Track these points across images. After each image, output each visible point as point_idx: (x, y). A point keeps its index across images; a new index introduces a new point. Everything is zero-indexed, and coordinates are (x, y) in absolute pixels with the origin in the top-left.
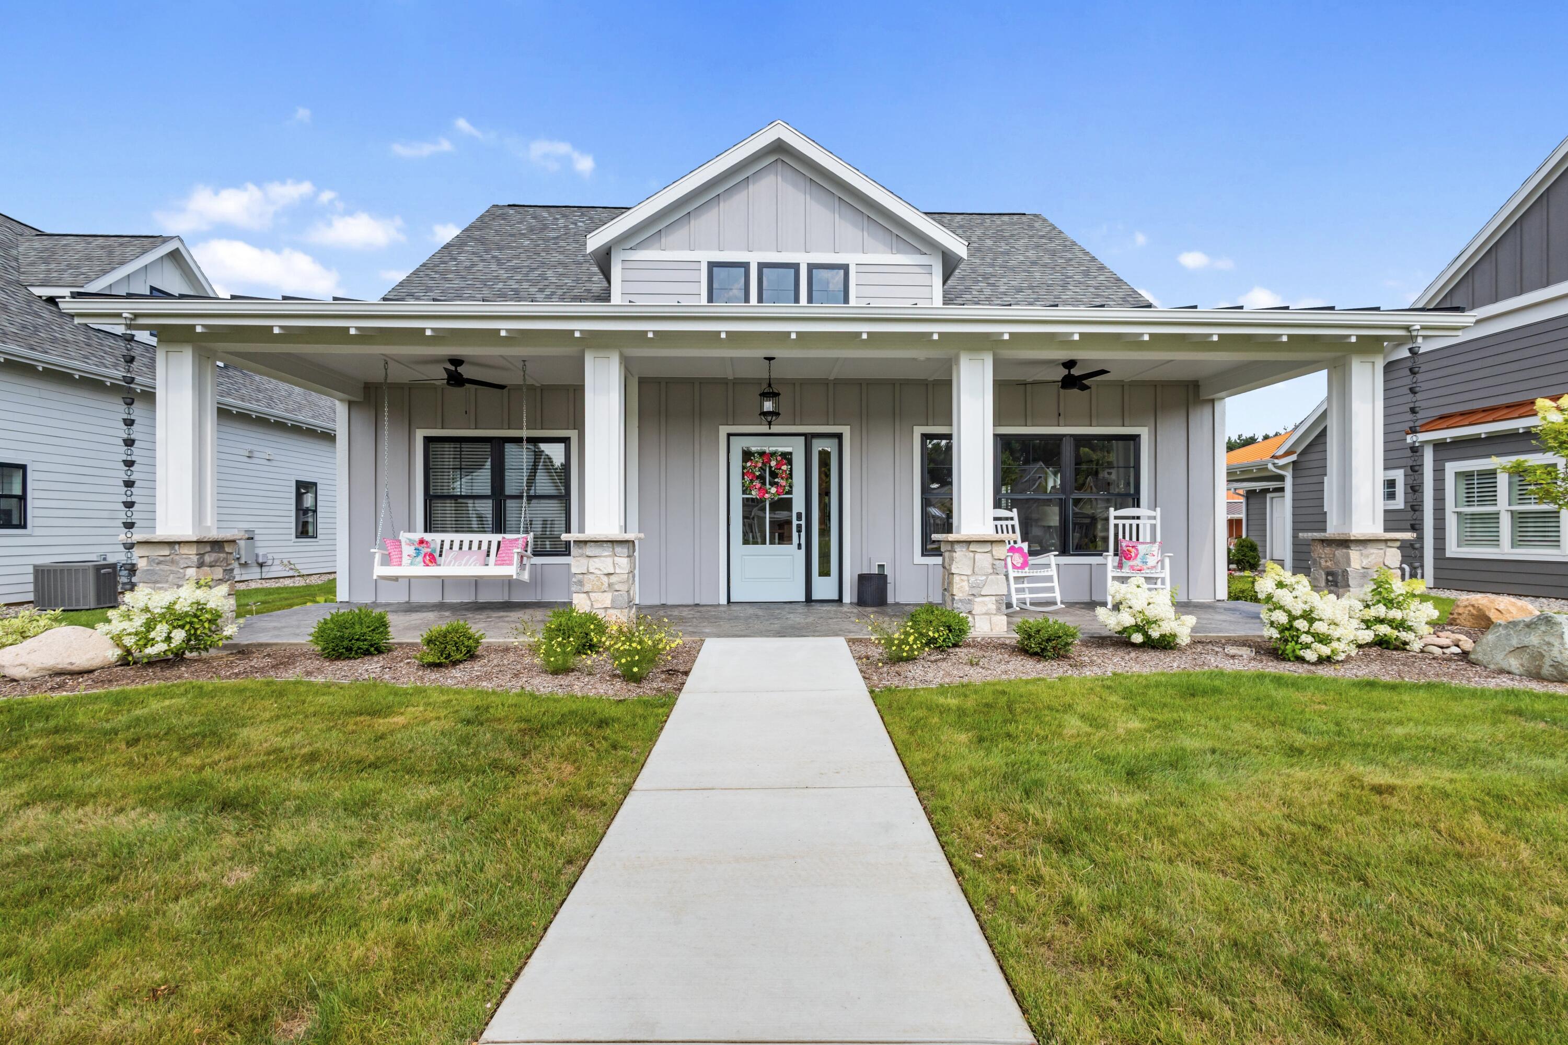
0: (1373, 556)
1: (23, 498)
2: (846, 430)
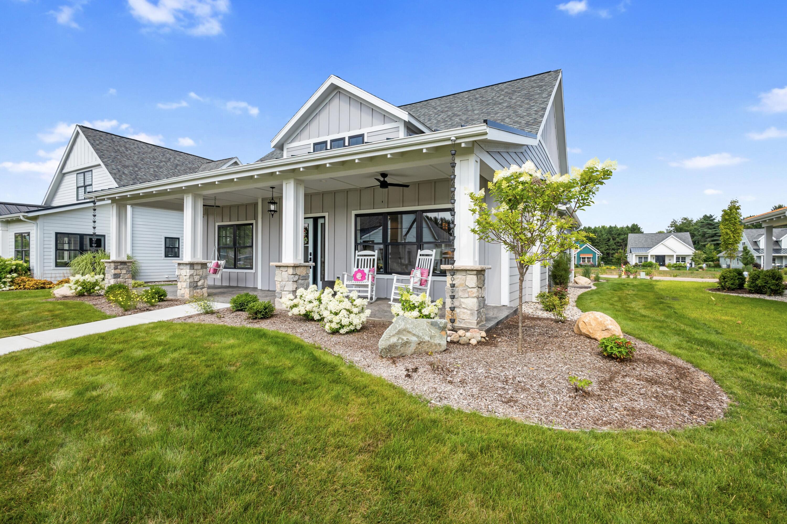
0: (458, 280)
1: (178, 248)
2: (326, 215)
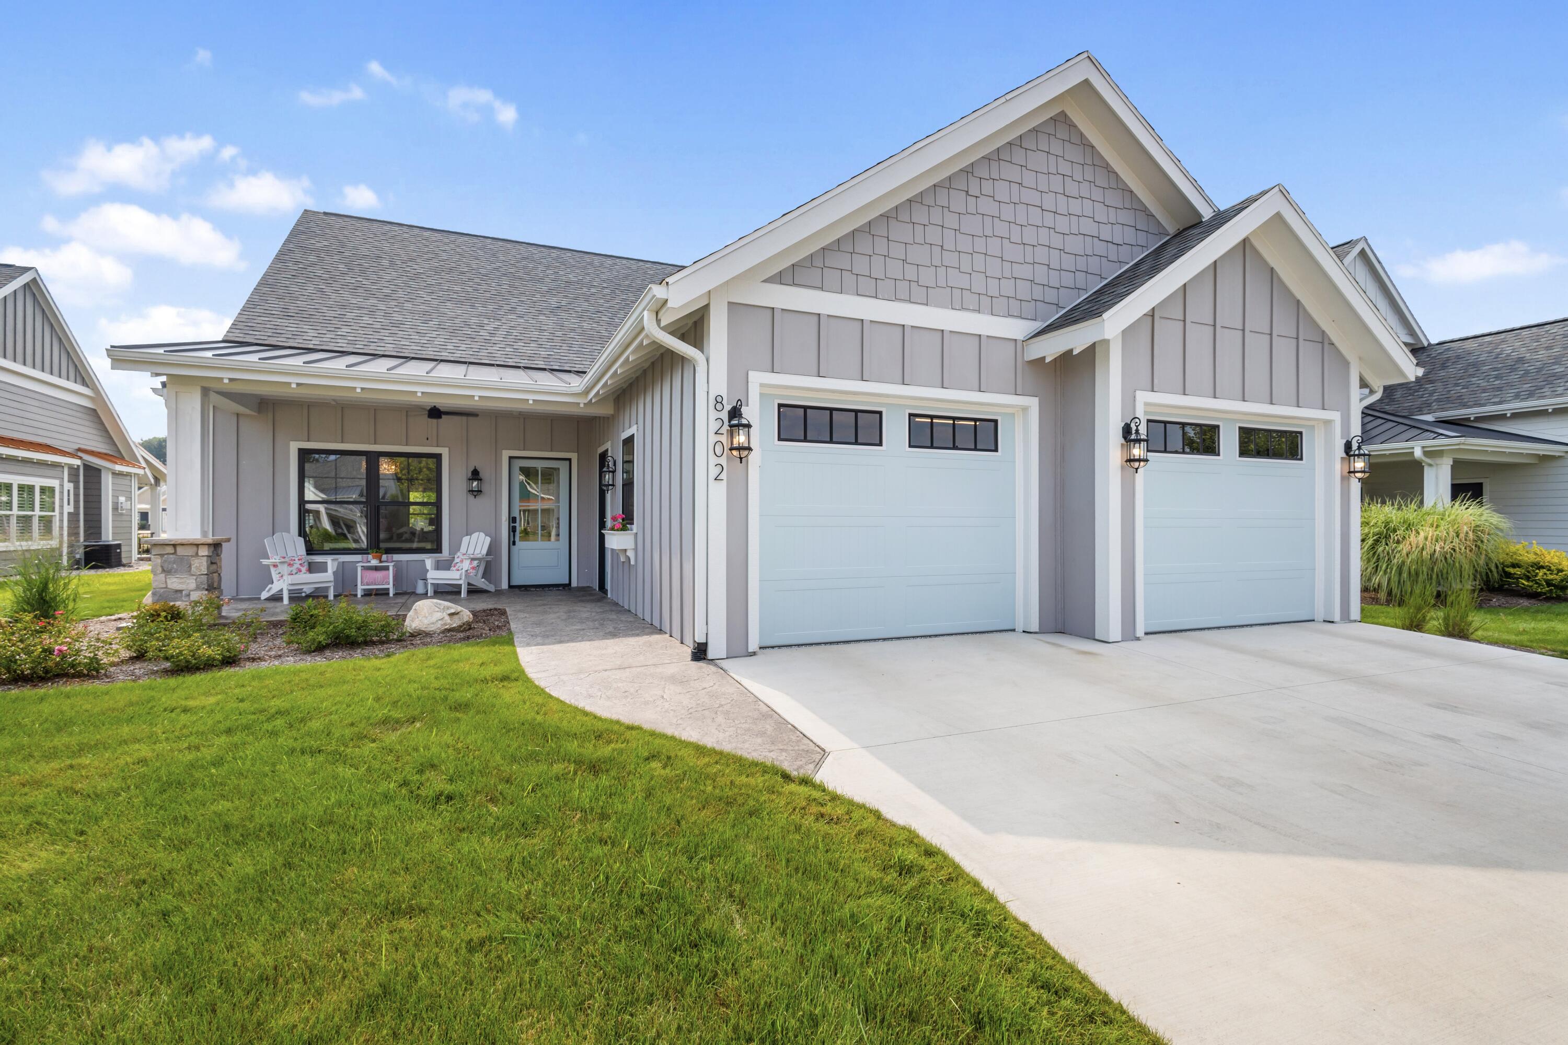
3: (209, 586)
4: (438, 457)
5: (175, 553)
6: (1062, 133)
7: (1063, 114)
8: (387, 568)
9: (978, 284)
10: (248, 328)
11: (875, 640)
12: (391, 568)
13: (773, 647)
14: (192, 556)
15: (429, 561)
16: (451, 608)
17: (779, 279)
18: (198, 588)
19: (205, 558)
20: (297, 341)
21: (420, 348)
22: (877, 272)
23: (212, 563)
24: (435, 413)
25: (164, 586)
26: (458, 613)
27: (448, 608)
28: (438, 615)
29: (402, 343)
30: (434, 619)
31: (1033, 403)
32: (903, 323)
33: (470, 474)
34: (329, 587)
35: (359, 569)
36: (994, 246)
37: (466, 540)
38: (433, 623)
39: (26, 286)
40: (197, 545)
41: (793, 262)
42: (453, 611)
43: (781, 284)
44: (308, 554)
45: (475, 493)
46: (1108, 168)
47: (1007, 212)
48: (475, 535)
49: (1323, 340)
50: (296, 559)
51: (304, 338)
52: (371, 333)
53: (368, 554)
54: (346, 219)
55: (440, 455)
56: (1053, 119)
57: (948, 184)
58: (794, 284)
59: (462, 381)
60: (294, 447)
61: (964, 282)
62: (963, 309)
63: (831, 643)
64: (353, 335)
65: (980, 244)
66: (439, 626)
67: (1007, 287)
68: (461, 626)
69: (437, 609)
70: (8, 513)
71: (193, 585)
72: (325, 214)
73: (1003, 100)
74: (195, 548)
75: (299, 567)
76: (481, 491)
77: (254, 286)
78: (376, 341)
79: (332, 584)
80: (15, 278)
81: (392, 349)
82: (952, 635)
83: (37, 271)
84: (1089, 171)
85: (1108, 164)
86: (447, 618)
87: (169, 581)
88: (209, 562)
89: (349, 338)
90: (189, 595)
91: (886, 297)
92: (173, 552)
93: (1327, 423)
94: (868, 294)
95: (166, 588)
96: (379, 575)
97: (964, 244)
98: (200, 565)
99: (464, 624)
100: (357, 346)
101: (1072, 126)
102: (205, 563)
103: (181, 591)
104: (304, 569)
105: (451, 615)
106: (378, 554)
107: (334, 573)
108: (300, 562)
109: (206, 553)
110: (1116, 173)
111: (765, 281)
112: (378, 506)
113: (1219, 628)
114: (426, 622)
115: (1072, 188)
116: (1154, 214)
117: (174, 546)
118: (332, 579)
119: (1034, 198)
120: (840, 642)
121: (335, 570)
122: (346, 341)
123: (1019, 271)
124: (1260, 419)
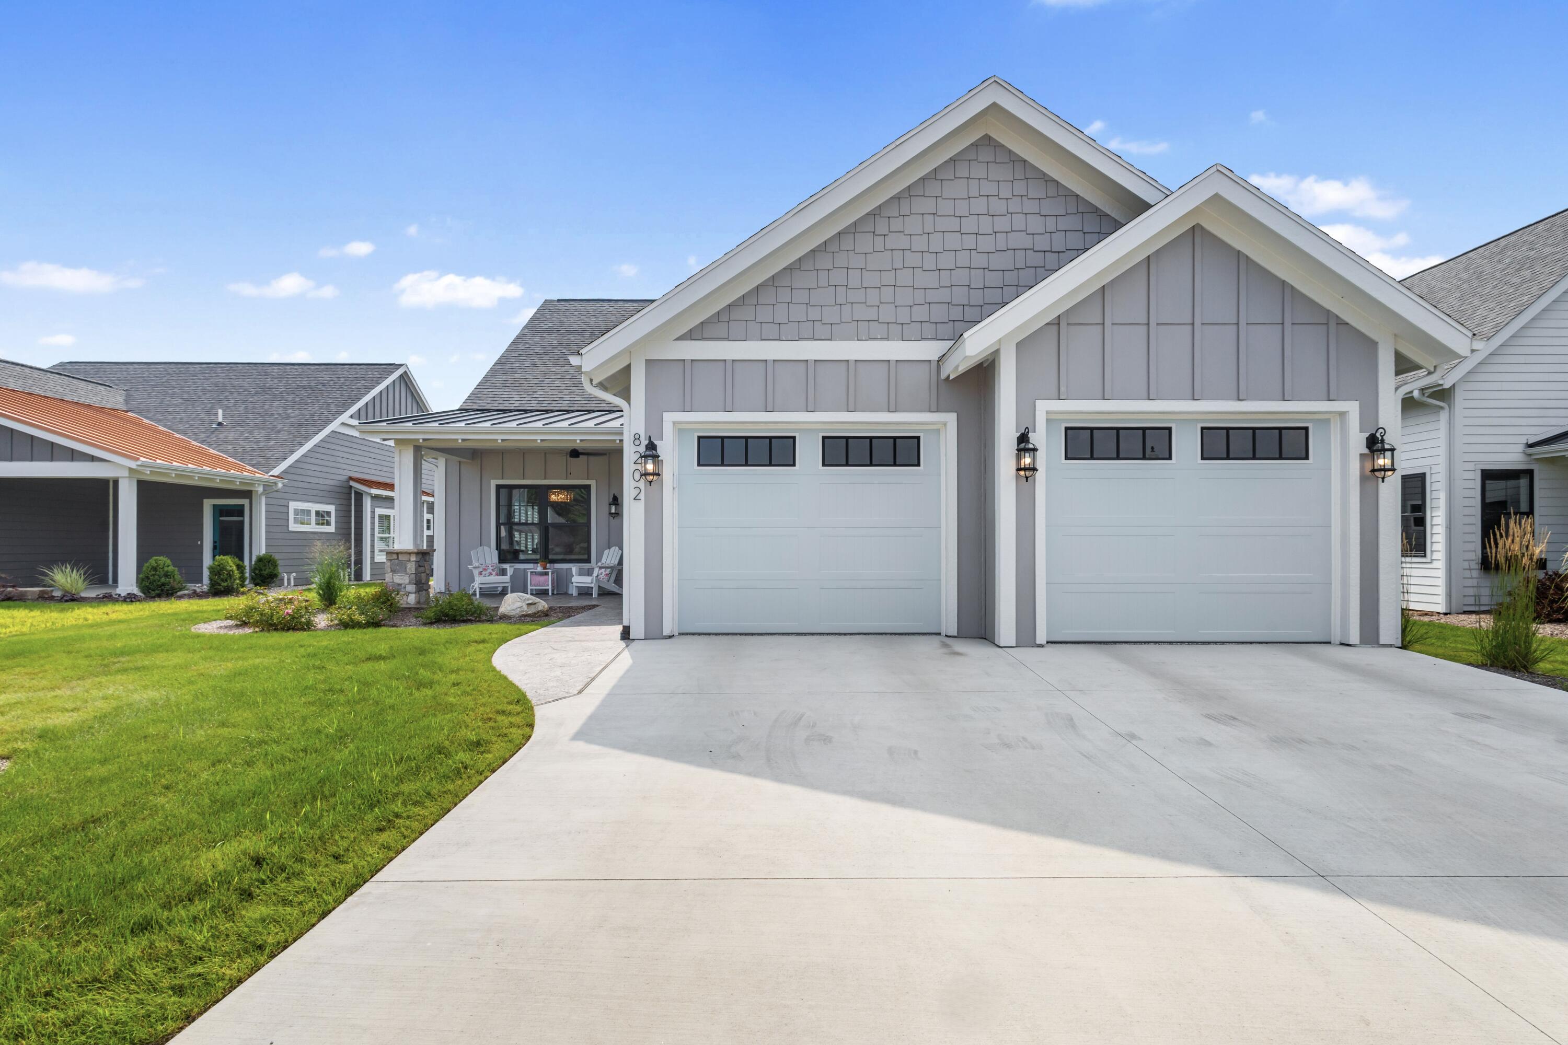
3: (417, 581)
4: (588, 488)
5: (398, 559)
6: (986, 155)
7: (987, 139)
8: (546, 574)
9: (887, 313)
10: (477, 398)
11: (788, 634)
12: (550, 574)
13: (694, 634)
14: (407, 561)
15: (574, 568)
16: (531, 600)
17: (690, 336)
18: (410, 583)
19: (414, 563)
20: (505, 405)
21: (586, 402)
22: (781, 317)
23: (420, 566)
24: (575, 453)
25: (392, 581)
26: (535, 604)
27: (528, 600)
28: (519, 604)
29: (575, 399)
30: (515, 607)
31: (951, 419)
32: (806, 359)
33: (611, 500)
34: (508, 586)
35: (529, 574)
36: (905, 277)
37: (606, 552)
38: (513, 610)
39: (401, 376)
40: (410, 554)
41: (701, 320)
42: (530, 602)
43: (691, 340)
44: (499, 563)
45: (614, 515)
46: (1046, 179)
47: (920, 243)
48: (613, 549)
49: (1328, 320)
50: (490, 566)
51: (510, 402)
52: (557, 393)
53: (538, 563)
54: (572, 303)
55: (590, 486)
56: (975, 145)
57: (854, 229)
58: (703, 339)
59: (594, 429)
60: (494, 483)
61: (871, 314)
62: (869, 339)
63: (746, 634)
64: (543, 396)
65: (888, 278)
66: (518, 612)
67: (920, 313)
68: (535, 614)
69: (519, 600)
70: (387, 535)
71: (407, 581)
72: (559, 300)
73: (893, 146)
74: (408, 556)
75: (491, 571)
76: (618, 514)
77: (491, 366)
78: (557, 399)
79: (509, 585)
80: (393, 372)
81: (566, 405)
82: (869, 634)
83: (407, 366)
84: (1020, 188)
85: (1044, 174)
86: (525, 608)
87: (394, 578)
88: (417, 565)
89: (540, 399)
90: (405, 588)
91: (790, 338)
92: (396, 558)
93: (1342, 415)
94: (771, 338)
95: (393, 582)
96: (542, 578)
97: (871, 280)
98: (411, 567)
99: (538, 612)
100: (543, 405)
101: (997, 146)
102: (414, 566)
103: (401, 585)
104: (494, 573)
105: (529, 605)
106: (543, 563)
107: (511, 576)
108: (492, 568)
109: (414, 559)
110: (1056, 181)
111: (677, 339)
112: (548, 526)
113: (1171, 643)
114: (509, 608)
115: (998, 206)
116: (1109, 213)
117: (397, 554)
118: (509, 580)
119: (953, 224)
120: (755, 634)
121: (512, 574)
122: (537, 402)
123: (932, 296)
124: (1232, 417)
